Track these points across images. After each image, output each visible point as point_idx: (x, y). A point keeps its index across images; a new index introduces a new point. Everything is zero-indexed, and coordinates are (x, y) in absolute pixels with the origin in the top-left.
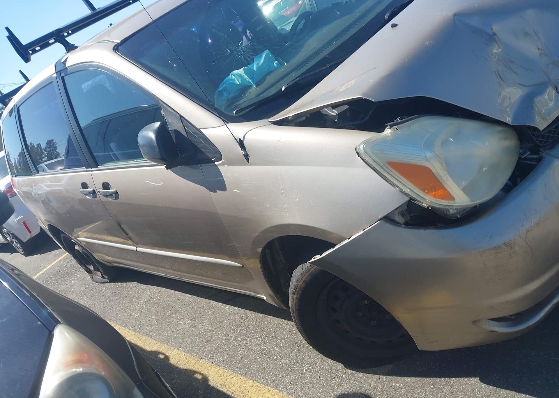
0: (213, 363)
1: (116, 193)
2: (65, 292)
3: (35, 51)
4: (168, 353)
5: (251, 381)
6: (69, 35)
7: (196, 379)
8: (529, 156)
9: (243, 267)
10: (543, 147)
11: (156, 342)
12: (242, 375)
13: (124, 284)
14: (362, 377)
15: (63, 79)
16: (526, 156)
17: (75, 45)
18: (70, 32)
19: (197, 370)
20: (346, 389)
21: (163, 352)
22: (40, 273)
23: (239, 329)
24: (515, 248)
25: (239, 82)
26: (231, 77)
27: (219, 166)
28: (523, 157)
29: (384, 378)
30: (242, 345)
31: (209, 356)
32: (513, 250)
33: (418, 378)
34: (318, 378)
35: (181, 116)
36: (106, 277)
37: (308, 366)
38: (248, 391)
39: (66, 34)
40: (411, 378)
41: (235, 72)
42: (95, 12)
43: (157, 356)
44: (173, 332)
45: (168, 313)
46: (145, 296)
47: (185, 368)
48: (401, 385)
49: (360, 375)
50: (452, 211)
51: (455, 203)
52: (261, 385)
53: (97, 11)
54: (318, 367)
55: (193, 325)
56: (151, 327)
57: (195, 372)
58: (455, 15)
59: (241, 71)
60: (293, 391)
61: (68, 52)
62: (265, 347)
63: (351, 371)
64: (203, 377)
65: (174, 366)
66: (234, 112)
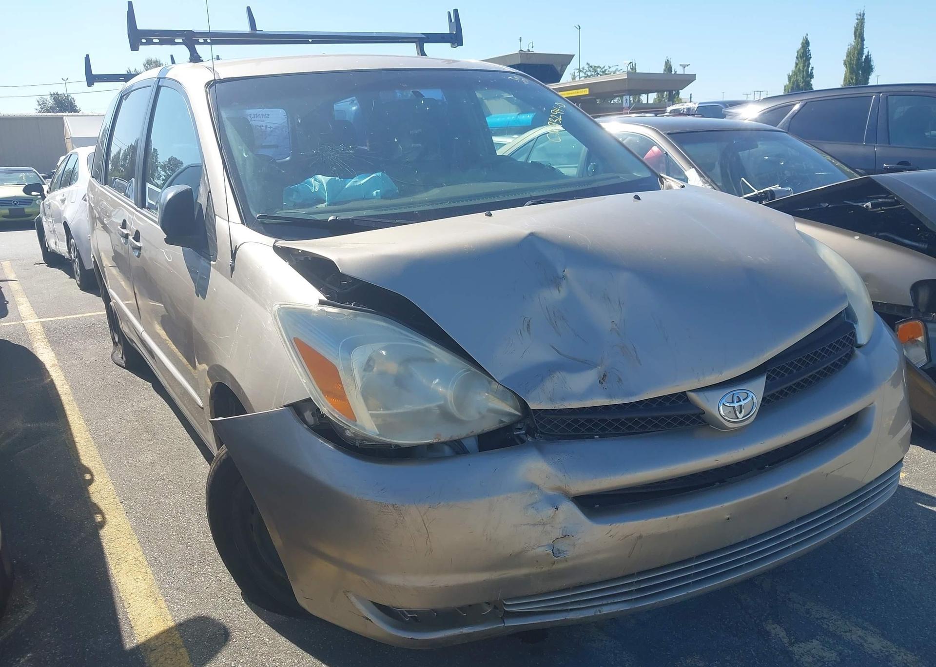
0: (127, 513)
1: (140, 249)
2: (72, 351)
3: (150, 42)
4: (96, 478)
5: (141, 553)
6: (205, 43)
7: (93, 519)
8: (521, 436)
9: (203, 408)
10: (542, 433)
11: (99, 458)
12: (139, 542)
13: (138, 379)
14: (245, 612)
15: (159, 88)
16: (519, 434)
17: (201, 58)
18: (209, 41)
19: (104, 511)
20: (217, 615)
21: (95, 473)
22: (72, 316)
23: (190, 495)
24: (405, 518)
25: (315, 190)
26: (312, 180)
27: (213, 267)
28: (515, 433)
29: (264, 625)
30: (174, 512)
31: (132, 504)
32: (402, 518)
33: (293, 645)
34: (205, 588)
35: (210, 192)
36: (124, 359)
37: (210, 570)
38: (126, 560)
39: (201, 41)
40: (288, 641)
41: (320, 177)
42: (254, 32)
43: (84, 475)
44: (127, 459)
45: (144, 436)
46: (144, 405)
47: (96, 502)
48: (271, 642)
49: (246, 608)
50: (348, 433)
51: (356, 426)
52: (146, 562)
53: (258, 32)
54: (218, 578)
55: (153, 464)
56: (112, 440)
57: (100, 512)
58: (532, 234)
59: (324, 179)
60: (167, 586)
61: (190, 62)
62: (193, 528)
63: (243, 600)
64: (101, 521)
65: (88, 493)
66: (258, 215)
